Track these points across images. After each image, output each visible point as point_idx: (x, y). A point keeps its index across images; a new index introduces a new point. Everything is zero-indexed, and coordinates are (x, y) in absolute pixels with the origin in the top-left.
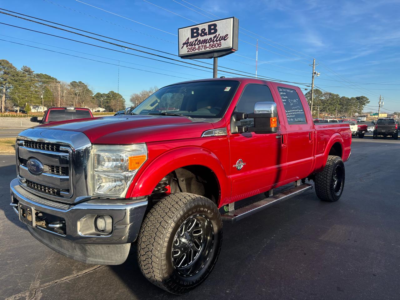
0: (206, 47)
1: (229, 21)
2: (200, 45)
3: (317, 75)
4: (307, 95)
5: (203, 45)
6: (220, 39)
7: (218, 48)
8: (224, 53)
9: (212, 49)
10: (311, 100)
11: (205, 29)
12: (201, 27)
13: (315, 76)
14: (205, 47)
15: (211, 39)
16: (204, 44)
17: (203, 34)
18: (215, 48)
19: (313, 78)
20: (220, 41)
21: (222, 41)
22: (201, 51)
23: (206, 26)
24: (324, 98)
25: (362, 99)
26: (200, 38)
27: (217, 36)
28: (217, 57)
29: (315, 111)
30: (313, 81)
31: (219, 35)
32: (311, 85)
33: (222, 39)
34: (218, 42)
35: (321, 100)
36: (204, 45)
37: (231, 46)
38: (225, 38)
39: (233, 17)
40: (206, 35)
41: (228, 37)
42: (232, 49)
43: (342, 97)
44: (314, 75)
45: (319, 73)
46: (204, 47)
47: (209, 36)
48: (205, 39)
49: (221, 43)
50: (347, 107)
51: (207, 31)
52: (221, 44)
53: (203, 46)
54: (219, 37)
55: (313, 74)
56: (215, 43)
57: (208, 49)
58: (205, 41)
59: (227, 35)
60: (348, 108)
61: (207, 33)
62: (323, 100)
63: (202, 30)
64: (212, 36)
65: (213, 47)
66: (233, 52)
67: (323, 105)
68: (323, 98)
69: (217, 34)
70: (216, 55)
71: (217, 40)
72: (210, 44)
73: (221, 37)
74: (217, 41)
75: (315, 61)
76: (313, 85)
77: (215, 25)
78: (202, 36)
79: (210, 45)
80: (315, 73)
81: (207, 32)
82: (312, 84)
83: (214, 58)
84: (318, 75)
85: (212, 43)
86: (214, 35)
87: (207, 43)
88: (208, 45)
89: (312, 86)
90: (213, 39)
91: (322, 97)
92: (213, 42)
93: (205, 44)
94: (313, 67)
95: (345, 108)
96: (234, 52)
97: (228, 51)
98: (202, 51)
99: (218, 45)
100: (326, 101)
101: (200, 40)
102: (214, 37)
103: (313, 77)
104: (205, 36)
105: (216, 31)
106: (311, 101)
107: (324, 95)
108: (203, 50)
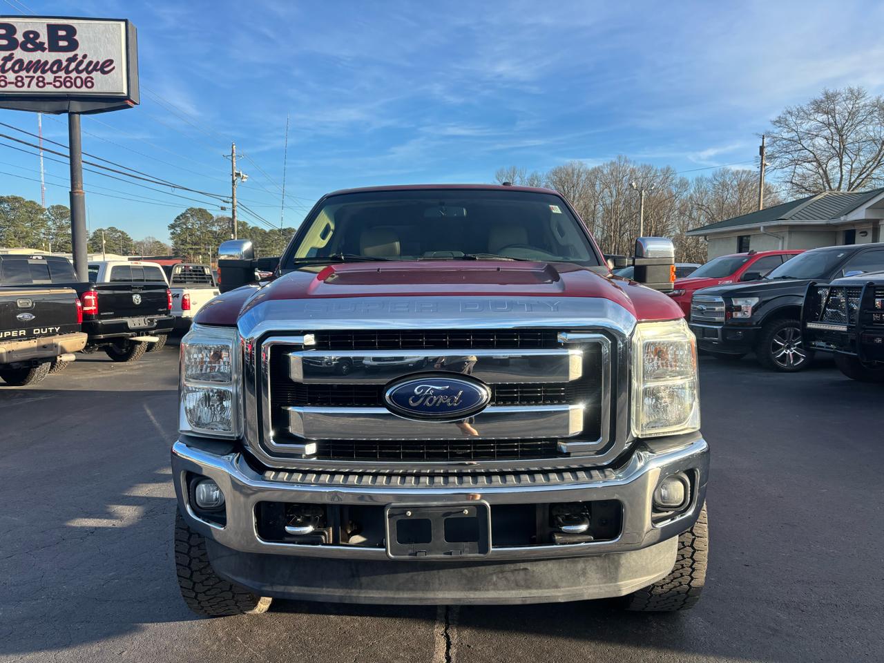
0: (42, 82)
1: (115, 26)
2: (23, 73)
3: (242, 179)
4: (180, 220)
5: (31, 73)
6: (90, 69)
7: (84, 89)
8: (103, 105)
9: (63, 89)
10: (233, 232)
11: (37, 35)
12: (22, 26)
13: (238, 181)
14: (39, 81)
15: (59, 62)
16: (35, 72)
17: (30, 46)
18: (74, 89)
19: (233, 185)
20: (89, 73)
21: (96, 75)
22: (25, 89)
23: (41, 27)
24: (218, 228)
25: (289, 233)
26: (19, 54)
27: (80, 58)
28: (79, 113)
29: (200, 257)
30: (235, 192)
31: (85, 56)
32: (231, 200)
33: (95, 69)
34: (84, 75)
35: (211, 232)
36: (37, 75)
37: (125, 91)
38: (105, 67)
39: (126, 21)
40: (43, 50)
41: (114, 68)
42: (128, 98)
43: (253, 228)
44: (235, 178)
45: (245, 176)
46: (35, 81)
47: (53, 54)
48: (39, 61)
49: (92, 78)
50: (263, 249)
51: (44, 38)
52: (93, 81)
53: (32, 78)
54: (86, 62)
55: (232, 175)
56: (74, 75)
57: (49, 89)
58: (39, 66)
59: (111, 62)
60: (266, 251)
61: (46, 46)
62: (216, 232)
63: (26, 34)
64: (64, 56)
65: (68, 84)
66: (129, 107)
67: (217, 243)
68: (216, 229)
69: (79, 52)
70: (76, 106)
71: (80, 68)
72: (57, 75)
73: (91, 63)
74: (79, 72)
75: (234, 149)
76: (235, 201)
77: (71, 31)
78: (25, 48)
79: (55, 77)
80: (238, 175)
81: (44, 43)
82: (233, 198)
83: (71, 114)
84: (244, 180)
85: (62, 74)
86: (71, 54)
87: (47, 71)
88: (49, 77)
89: (233, 203)
90: (65, 64)
91: (213, 225)
92: (66, 73)
93: (39, 73)
94: (232, 161)
95: (260, 251)
96: (131, 107)
97: (116, 102)
98: (30, 90)
99: (84, 82)
100: (223, 235)
101: (20, 61)
102: (70, 60)
103: (233, 182)
104: (39, 52)
105: (73, 45)
106: (232, 235)
107: (217, 221)
108: (34, 88)
